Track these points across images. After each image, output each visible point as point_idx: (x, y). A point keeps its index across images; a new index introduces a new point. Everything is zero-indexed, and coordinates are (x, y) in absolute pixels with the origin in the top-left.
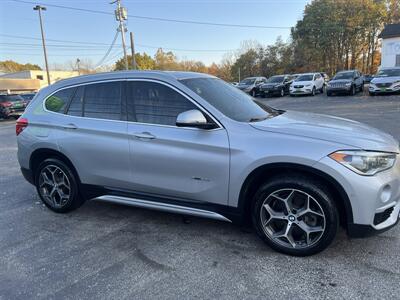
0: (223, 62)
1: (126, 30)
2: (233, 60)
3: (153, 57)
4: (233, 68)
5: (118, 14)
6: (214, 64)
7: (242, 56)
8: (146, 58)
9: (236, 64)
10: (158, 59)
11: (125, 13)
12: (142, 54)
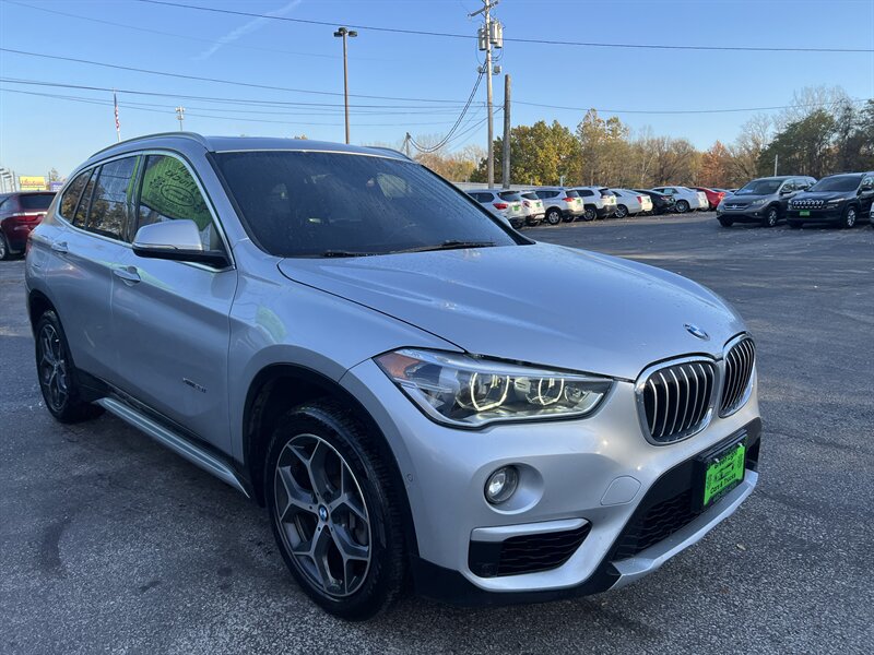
0: (742, 140)
1: (497, 71)
2: (769, 136)
3: (573, 131)
4: (765, 154)
5: (485, 35)
6: (718, 144)
7: (794, 126)
8: (557, 132)
9: (774, 146)
10: (584, 135)
11: (498, 34)
12: (549, 124)
